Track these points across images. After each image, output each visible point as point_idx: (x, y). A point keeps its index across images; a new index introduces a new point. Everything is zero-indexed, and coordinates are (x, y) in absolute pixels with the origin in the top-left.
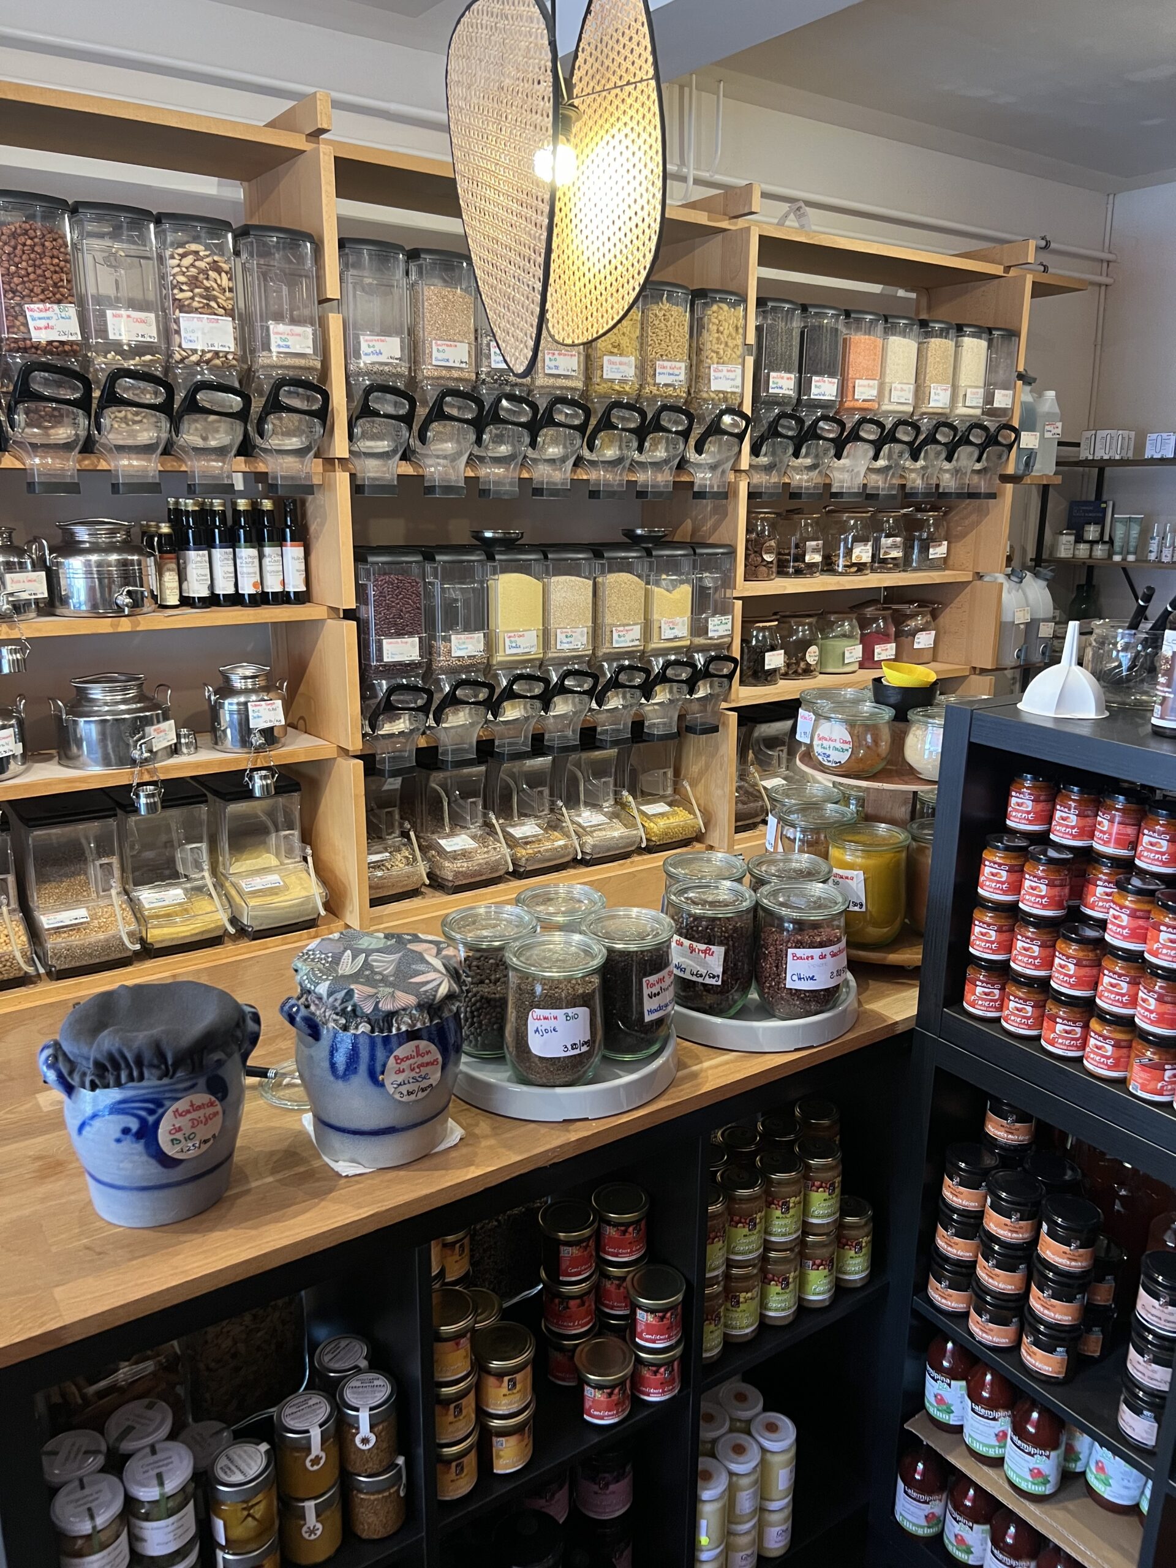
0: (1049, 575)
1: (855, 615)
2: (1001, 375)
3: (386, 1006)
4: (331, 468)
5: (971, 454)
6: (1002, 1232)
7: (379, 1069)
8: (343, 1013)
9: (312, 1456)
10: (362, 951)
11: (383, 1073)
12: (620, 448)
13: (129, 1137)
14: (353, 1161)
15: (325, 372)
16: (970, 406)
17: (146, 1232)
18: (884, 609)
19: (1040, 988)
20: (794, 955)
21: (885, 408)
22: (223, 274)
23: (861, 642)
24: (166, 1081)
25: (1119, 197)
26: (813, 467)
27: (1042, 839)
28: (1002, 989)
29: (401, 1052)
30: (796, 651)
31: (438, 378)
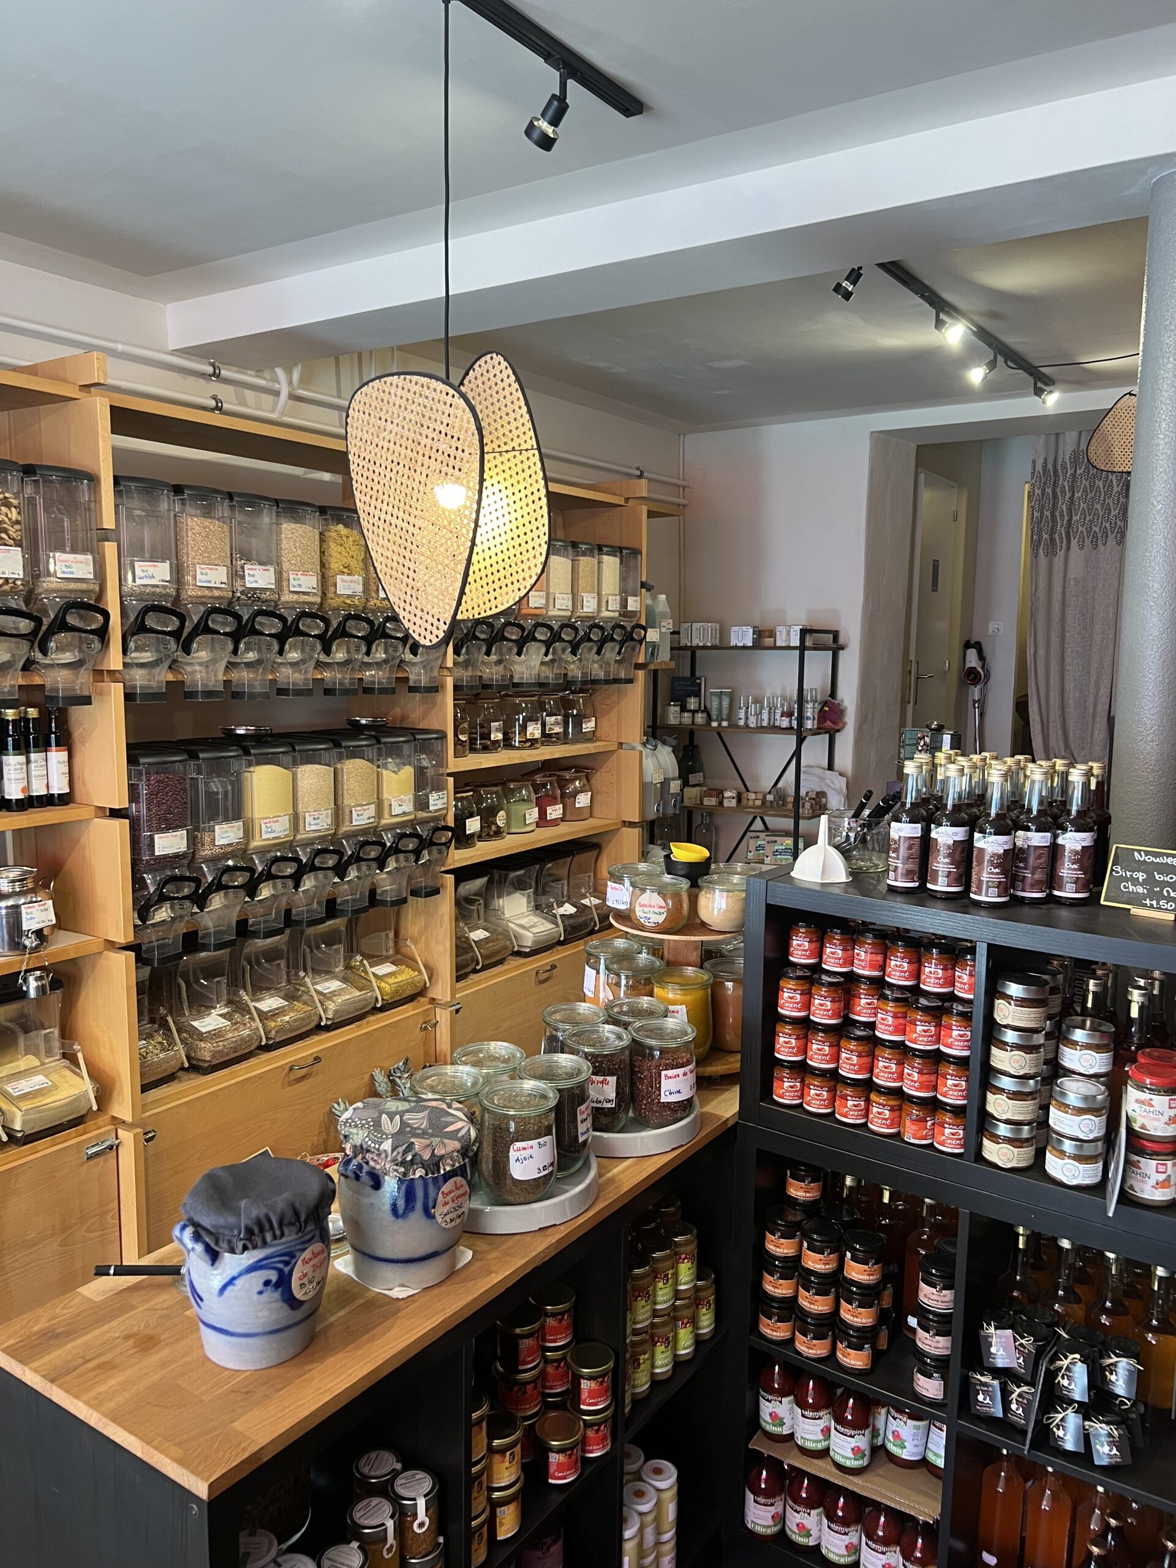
0: (674, 742)
1: (529, 783)
2: (630, 584)
3: (439, 1152)
4: (100, 678)
5: (613, 649)
6: (817, 1266)
7: (431, 1204)
8: (403, 1163)
9: (388, 1546)
10: (396, 1113)
11: (434, 1207)
12: (348, 652)
13: (269, 1288)
14: (403, 1286)
15: (101, 594)
16: (611, 610)
17: (273, 1370)
18: (550, 776)
19: (833, 1077)
20: (666, 1076)
21: (550, 613)
22: (13, 509)
23: (537, 805)
24: (300, 1234)
25: (688, 437)
26: (499, 662)
27: (816, 969)
28: (802, 1082)
29: (445, 1188)
30: (488, 816)
31: (201, 597)
